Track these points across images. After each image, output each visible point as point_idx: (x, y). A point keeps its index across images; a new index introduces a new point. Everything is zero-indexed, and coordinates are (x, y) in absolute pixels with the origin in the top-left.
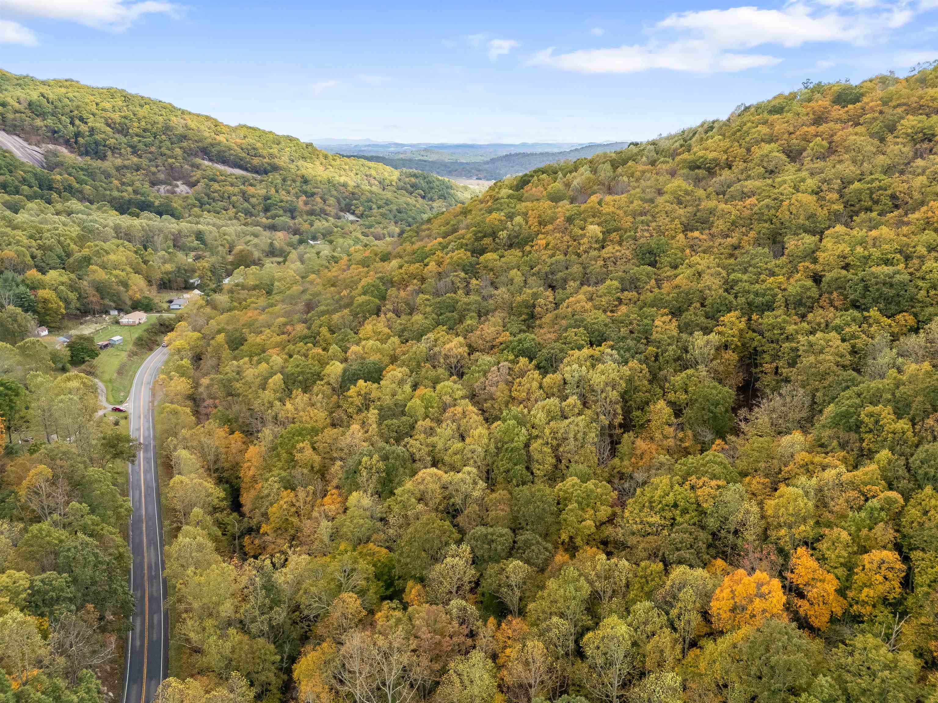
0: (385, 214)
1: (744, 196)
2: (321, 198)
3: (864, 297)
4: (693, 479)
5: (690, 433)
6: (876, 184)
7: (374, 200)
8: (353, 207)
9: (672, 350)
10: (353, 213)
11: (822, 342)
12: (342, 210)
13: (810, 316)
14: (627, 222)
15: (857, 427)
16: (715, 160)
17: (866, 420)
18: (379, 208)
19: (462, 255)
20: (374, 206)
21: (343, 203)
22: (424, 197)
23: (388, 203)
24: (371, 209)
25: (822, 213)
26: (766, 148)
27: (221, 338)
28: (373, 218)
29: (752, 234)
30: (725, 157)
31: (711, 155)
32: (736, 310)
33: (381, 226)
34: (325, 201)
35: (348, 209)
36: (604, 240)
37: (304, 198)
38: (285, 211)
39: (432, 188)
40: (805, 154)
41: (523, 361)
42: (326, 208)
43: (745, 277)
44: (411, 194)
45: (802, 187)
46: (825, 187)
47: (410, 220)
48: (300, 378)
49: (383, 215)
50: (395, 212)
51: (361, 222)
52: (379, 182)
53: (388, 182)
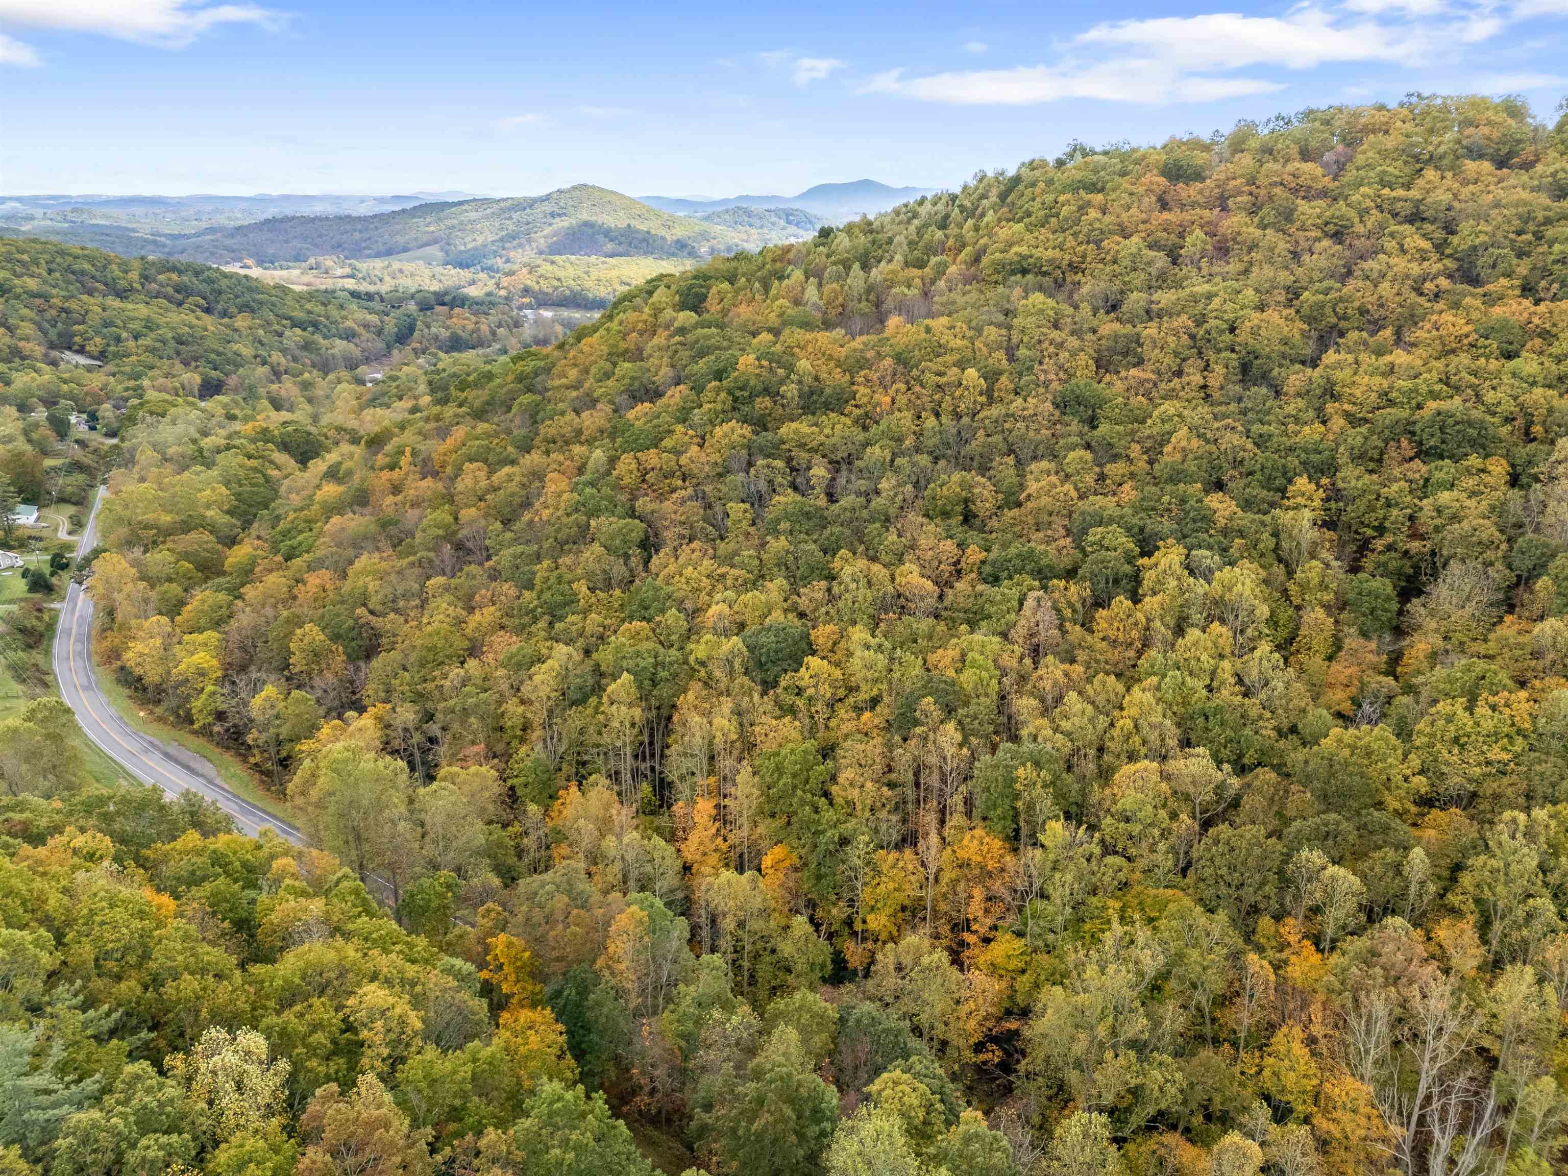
0: (155, 349)
3: (1443, 441)
4: (1485, 697)
7: (119, 323)
8: (77, 339)
10: (82, 351)
12: (53, 346)
16: (1051, 261)
18: (136, 338)
19: (738, 430)
20: (124, 335)
21: (53, 334)
22: (208, 311)
23: (150, 325)
24: (118, 340)
26: (1128, 244)
28: (134, 358)
30: (1065, 257)
31: (1040, 254)
32: (1298, 475)
33: (159, 372)
34: (10, 330)
35: (66, 343)
39: (220, 293)
41: (1063, 586)
42: (20, 344)
44: (180, 304)
47: (213, 356)
49: (152, 350)
50: (173, 344)
51: (110, 368)
52: (106, 284)
53: (122, 284)
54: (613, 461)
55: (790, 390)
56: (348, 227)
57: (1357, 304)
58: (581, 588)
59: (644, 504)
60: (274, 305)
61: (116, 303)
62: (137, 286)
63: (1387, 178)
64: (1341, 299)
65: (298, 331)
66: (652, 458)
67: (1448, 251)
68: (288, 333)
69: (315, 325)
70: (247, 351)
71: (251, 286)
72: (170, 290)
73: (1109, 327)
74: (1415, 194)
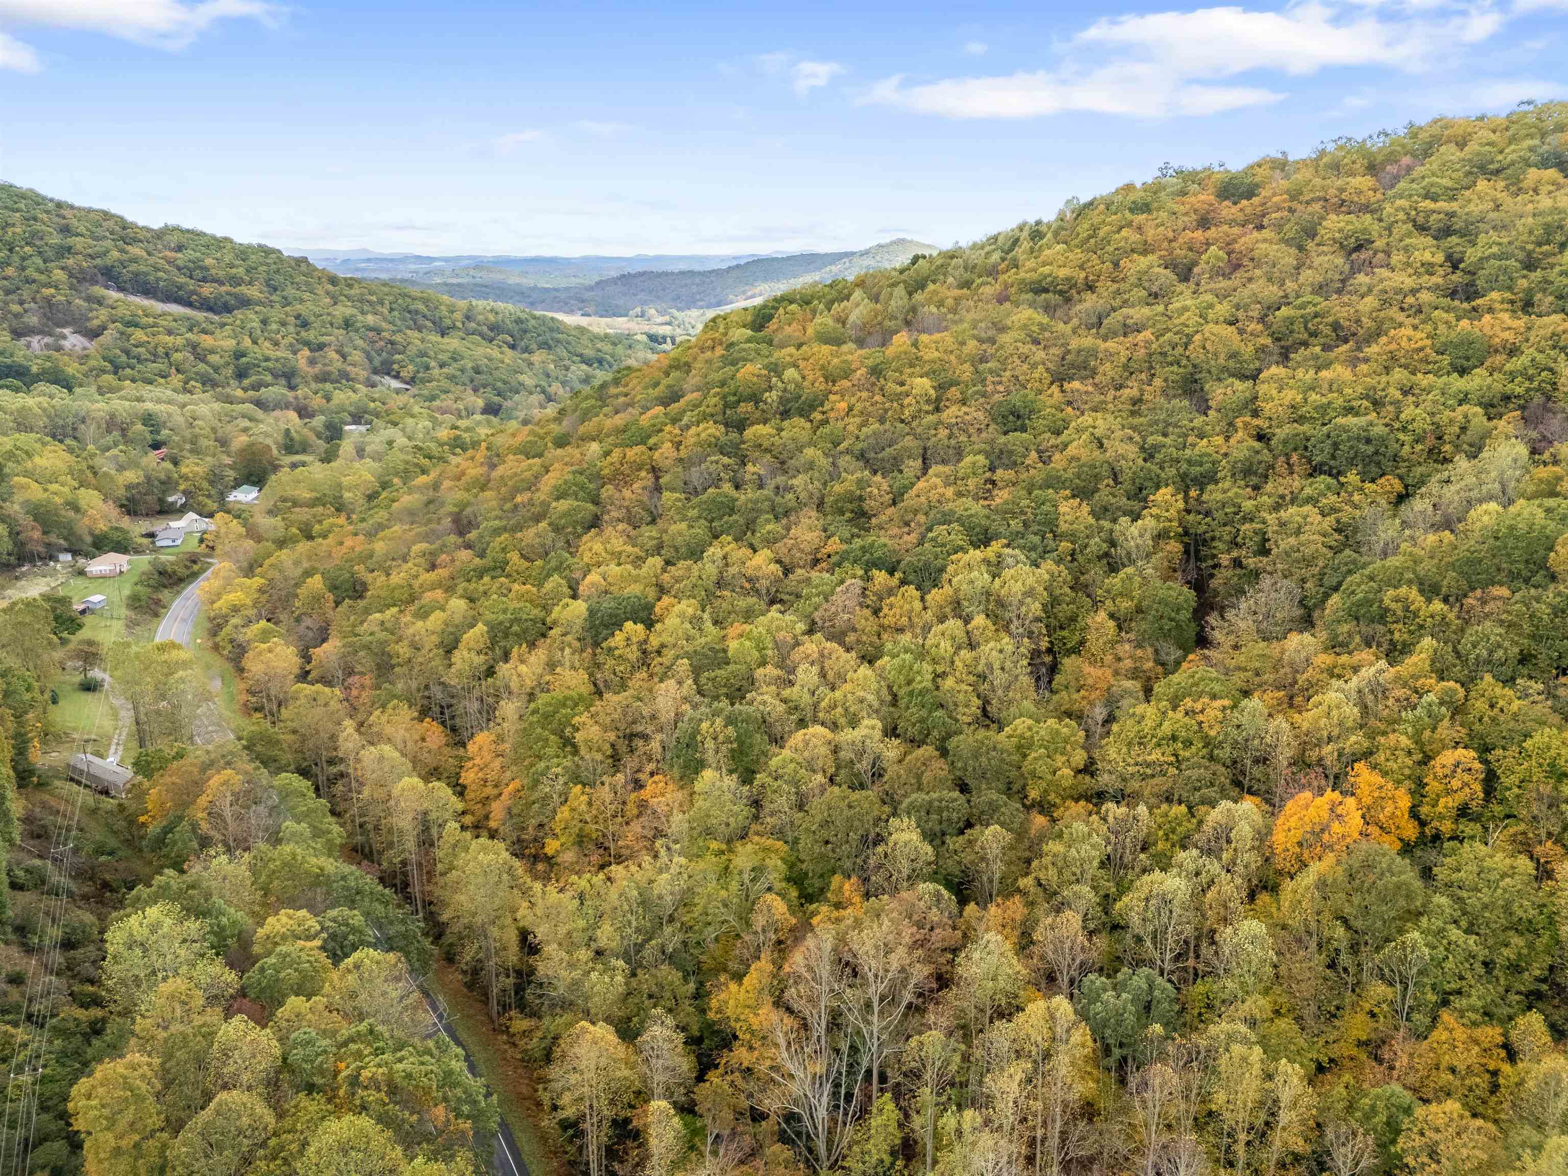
0: (454, 377)
1: (1127, 329)
2: (338, 352)
3: (1333, 457)
4: (1188, 703)
5: (1150, 650)
6: (1310, 310)
7: (432, 353)
8: (395, 366)
9: (1096, 544)
10: (397, 377)
11: (1298, 518)
12: (376, 372)
13: (1269, 487)
14: (966, 372)
15: (1383, 616)
16: (1068, 279)
17: (1393, 606)
18: (441, 367)
19: (712, 430)
20: (433, 364)
21: (377, 361)
22: (513, 347)
23: (455, 357)
24: (427, 368)
25: (1248, 350)
26: (1143, 262)
27: (316, 583)
28: (434, 383)
29: (1158, 382)
30: (1083, 275)
31: (1063, 273)
32: (1167, 485)
33: (450, 395)
34: (344, 357)
35: (386, 369)
36: (938, 400)
37: (306, 352)
38: (276, 376)
39: (525, 331)
40: (1196, 270)
41: (880, 576)
42: (349, 368)
43: (1168, 441)
44: (491, 341)
45: (1211, 316)
46: (1241, 314)
47: (499, 384)
48: (515, 628)
49: (451, 378)
50: (471, 373)
51: (414, 390)
52: (434, 323)
53: (448, 322)
54: (607, 454)
55: (772, 397)
58: (514, 557)
60: (569, 343)
61: (434, 338)
62: (459, 325)
65: (584, 367)
68: (573, 368)
69: (600, 362)
70: (527, 380)
71: (555, 327)
72: (485, 328)
74: (1454, 206)
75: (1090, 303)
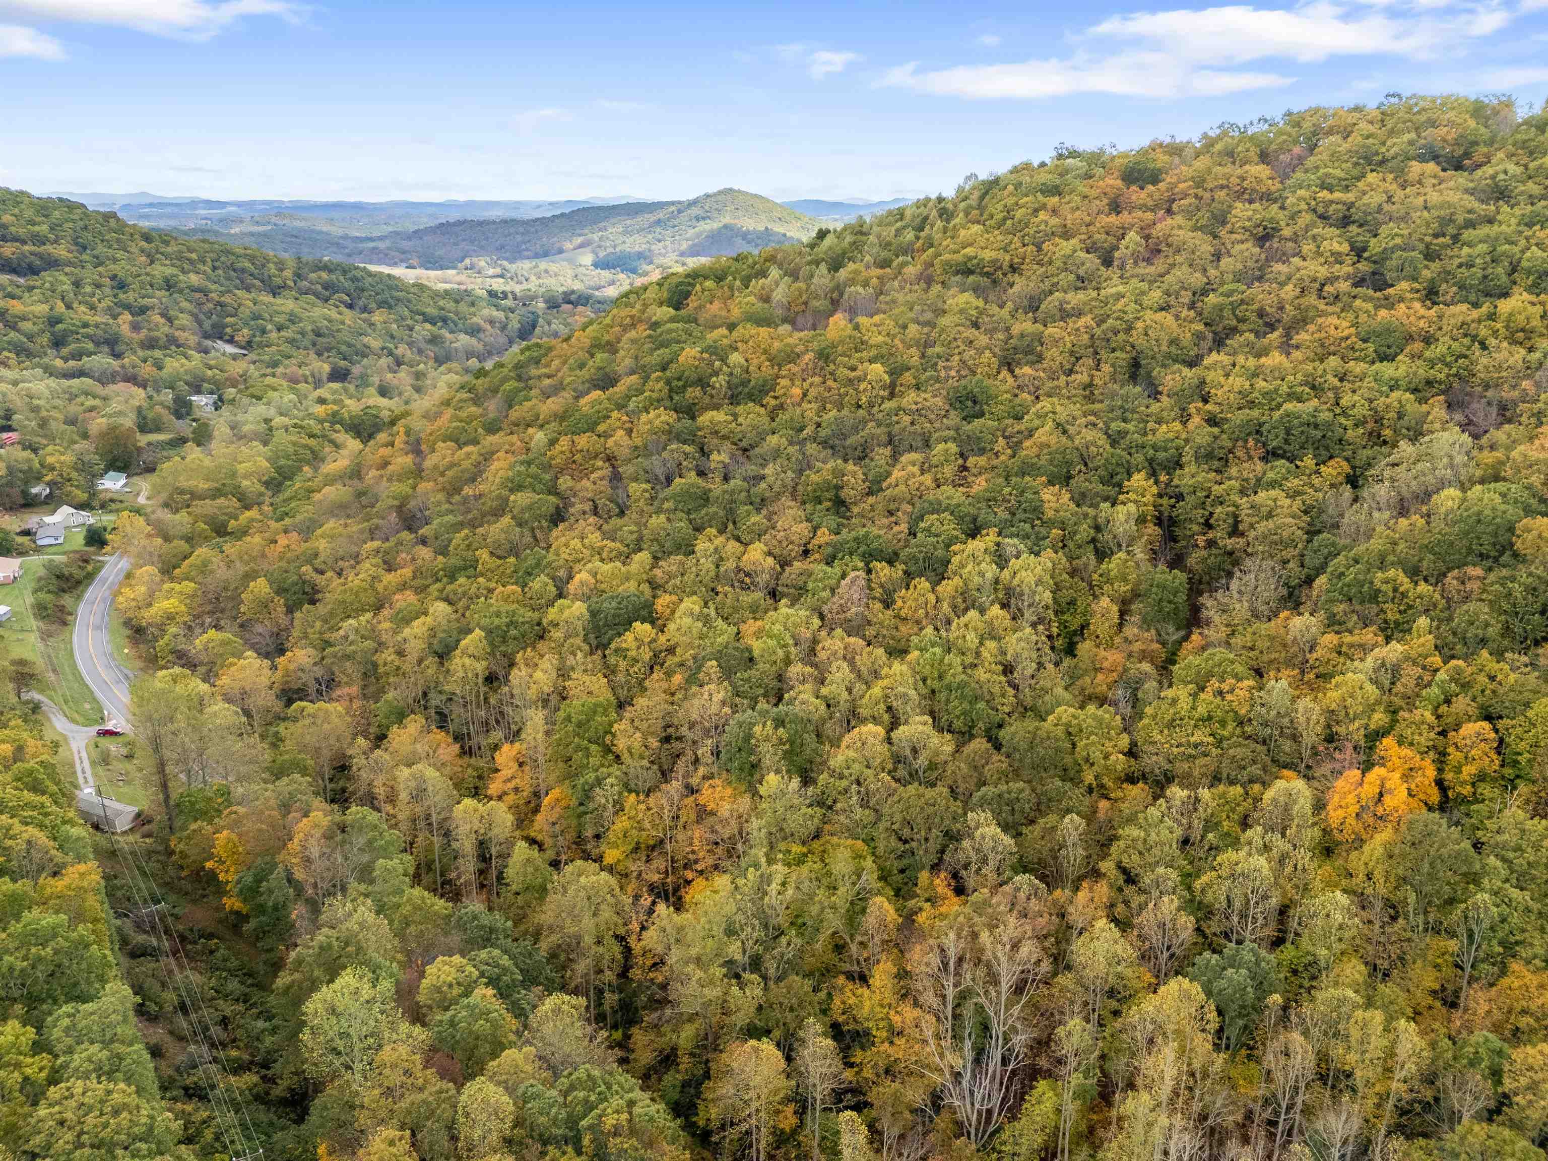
0: (294, 340)
1: (1065, 314)
2: (162, 315)
3: (1286, 441)
4: (1214, 683)
5: (1153, 632)
6: (1236, 297)
7: (266, 316)
8: (228, 330)
9: (1085, 531)
10: (231, 341)
11: (1270, 502)
12: (206, 336)
13: (1234, 471)
14: (913, 357)
15: (1374, 596)
16: (994, 262)
17: (1384, 587)
18: (279, 330)
19: (662, 417)
20: (269, 327)
21: (207, 325)
22: (350, 306)
23: (293, 319)
24: (264, 331)
25: (1186, 338)
26: (1066, 247)
27: (261, 587)
28: (274, 348)
29: (1106, 368)
30: (1008, 258)
31: (988, 255)
32: (1139, 471)
33: (294, 361)
34: (170, 320)
35: (219, 333)
36: (893, 386)
37: (127, 317)
38: (97, 344)
39: (363, 290)
40: (1117, 254)
41: (882, 568)
42: (177, 334)
43: (1130, 427)
44: (327, 301)
45: (1146, 302)
46: (1172, 300)
47: (344, 348)
48: (513, 632)
49: (291, 341)
50: (311, 336)
51: (253, 356)
52: (263, 282)
53: (279, 281)
54: (553, 442)
55: (719, 381)
56: (512, 230)
57: (1255, 307)
58: (484, 555)
59: (565, 482)
60: (409, 301)
61: (266, 298)
62: (290, 283)
63: (1328, 181)
64: (1242, 302)
65: (428, 326)
66: (583, 441)
67: (1366, 255)
68: (417, 328)
69: (444, 320)
70: (375, 343)
71: (392, 283)
72: (319, 287)
73: (1024, 326)
74: (1350, 197)
75: (1021, 286)
